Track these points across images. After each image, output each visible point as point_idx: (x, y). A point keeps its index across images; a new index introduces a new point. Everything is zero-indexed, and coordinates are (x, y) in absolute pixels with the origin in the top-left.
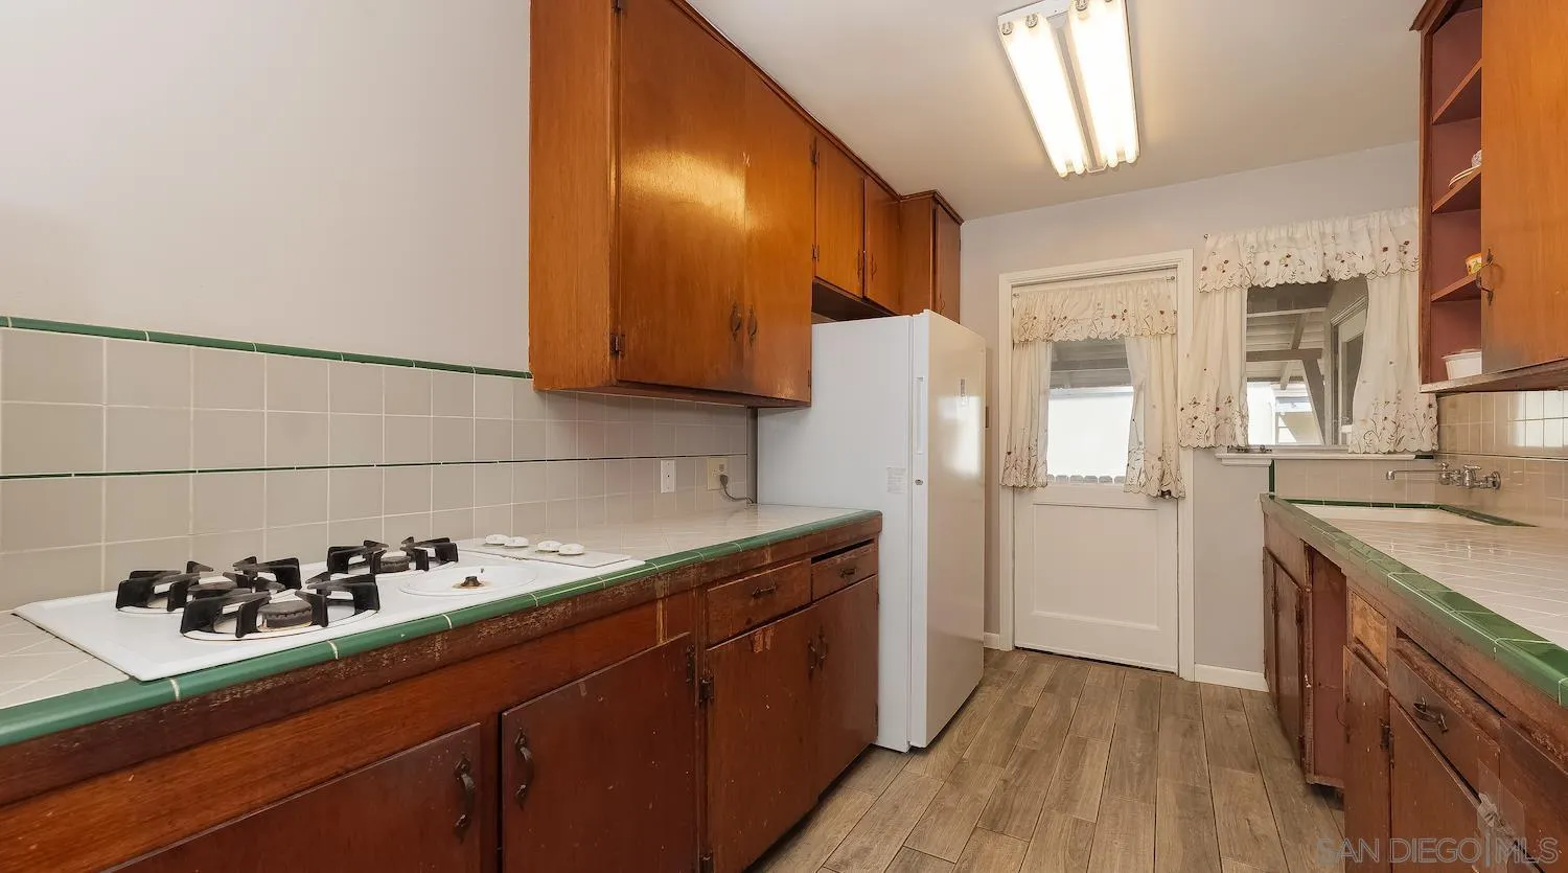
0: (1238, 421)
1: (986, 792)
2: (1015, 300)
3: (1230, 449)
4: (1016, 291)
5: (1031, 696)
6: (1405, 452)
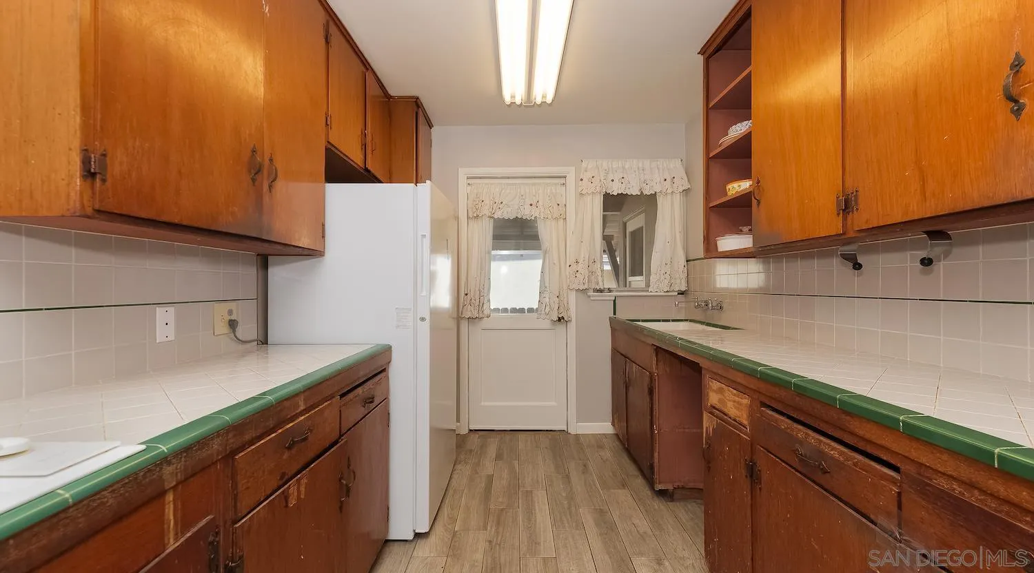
0: (600, 274)
1: (479, 556)
2: (469, 188)
3: (595, 290)
4: (470, 181)
5: (488, 467)
6: (673, 291)
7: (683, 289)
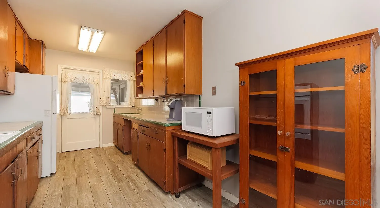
0: (110, 101)
2: (62, 72)
3: (109, 106)
4: (62, 69)
5: (72, 159)
6: (131, 106)
7: (134, 105)
